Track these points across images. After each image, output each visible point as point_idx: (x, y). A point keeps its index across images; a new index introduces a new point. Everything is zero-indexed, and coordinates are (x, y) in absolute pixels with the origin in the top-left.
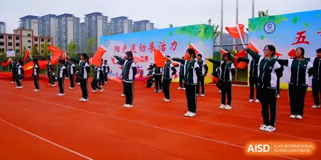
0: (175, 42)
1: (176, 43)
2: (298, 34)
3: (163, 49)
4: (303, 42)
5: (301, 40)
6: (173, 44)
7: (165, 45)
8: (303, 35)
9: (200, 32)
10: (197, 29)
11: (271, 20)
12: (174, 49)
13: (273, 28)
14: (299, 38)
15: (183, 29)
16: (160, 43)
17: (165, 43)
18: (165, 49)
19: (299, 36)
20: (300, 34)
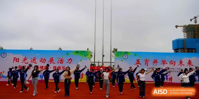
0: (70, 59)
1: (72, 60)
2: (137, 60)
3: (61, 62)
4: (139, 64)
5: (138, 63)
6: (70, 60)
7: (63, 60)
8: (139, 61)
9: (88, 55)
10: (86, 53)
11: (126, 53)
12: (70, 63)
13: (127, 56)
14: (137, 62)
15: (77, 52)
16: (59, 59)
17: (63, 59)
18: (63, 62)
19: (137, 61)
20: (138, 60)
